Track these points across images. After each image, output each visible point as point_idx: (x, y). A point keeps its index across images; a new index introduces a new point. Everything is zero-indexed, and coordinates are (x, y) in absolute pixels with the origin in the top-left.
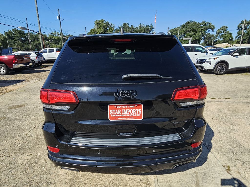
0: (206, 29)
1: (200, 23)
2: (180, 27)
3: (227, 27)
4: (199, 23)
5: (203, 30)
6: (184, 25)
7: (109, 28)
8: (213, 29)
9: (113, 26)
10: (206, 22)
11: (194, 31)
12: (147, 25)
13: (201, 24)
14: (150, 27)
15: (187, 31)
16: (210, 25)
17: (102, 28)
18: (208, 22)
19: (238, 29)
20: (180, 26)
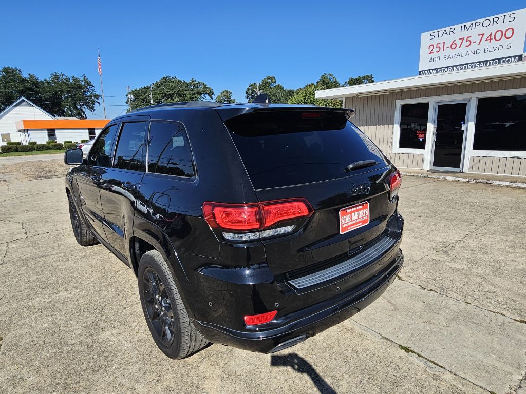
0: (200, 94)
1: (188, 81)
2: (151, 87)
3: (230, 93)
4: (184, 82)
5: (194, 94)
6: (157, 83)
8: (211, 94)
10: (197, 82)
11: (180, 96)
12: (73, 77)
13: (189, 85)
14: (83, 83)
15: (166, 96)
16: (205, 86)
18: (201, 81)
19: (247, 97)
20: (151, 85)
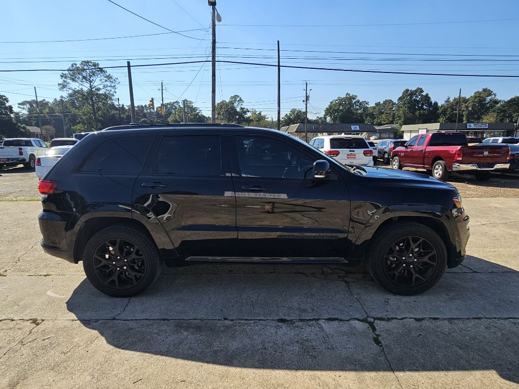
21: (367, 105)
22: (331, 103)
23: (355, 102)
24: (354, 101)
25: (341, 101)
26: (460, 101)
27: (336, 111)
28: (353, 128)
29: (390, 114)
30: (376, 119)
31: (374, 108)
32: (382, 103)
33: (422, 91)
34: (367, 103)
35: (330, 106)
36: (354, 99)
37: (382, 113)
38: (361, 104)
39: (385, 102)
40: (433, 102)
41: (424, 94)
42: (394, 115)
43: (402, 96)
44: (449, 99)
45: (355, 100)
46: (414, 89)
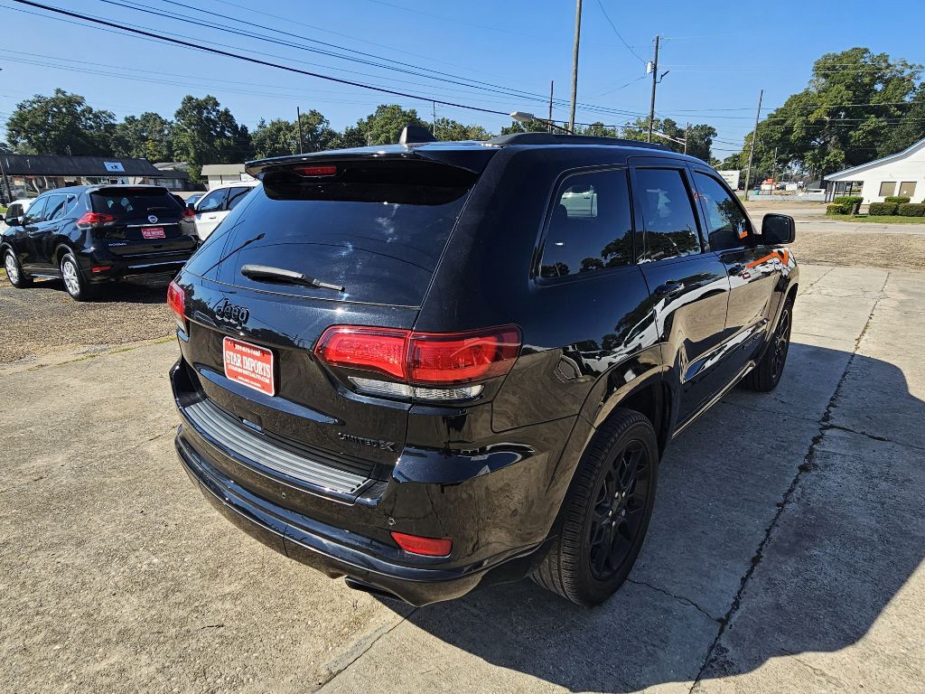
7: (887, 82)
9: (907, 72)
17: (848, 88)
21: (112, 121)
22: (21, 107)
23: (83, 111)
24: (79, 109)
25: (46, 106)
26: (279, 128)
27: (39, 128)
28: (109, 166)
29: (161, 141)
30: (134, 151)
31: (124, 128)
32: (138, 117)
33: (217, 104)
34: (110, 117)
35: (21, 115)
36: (80, 104)
37: (145, 139)
38: (96, 116)
39: (148, 118)
40: (240, 126)
41: (221, 108)
42: (170, 144)
43: (184, 108)
44: (263, 122)
45: (82, 107)
46: (202, 97)
